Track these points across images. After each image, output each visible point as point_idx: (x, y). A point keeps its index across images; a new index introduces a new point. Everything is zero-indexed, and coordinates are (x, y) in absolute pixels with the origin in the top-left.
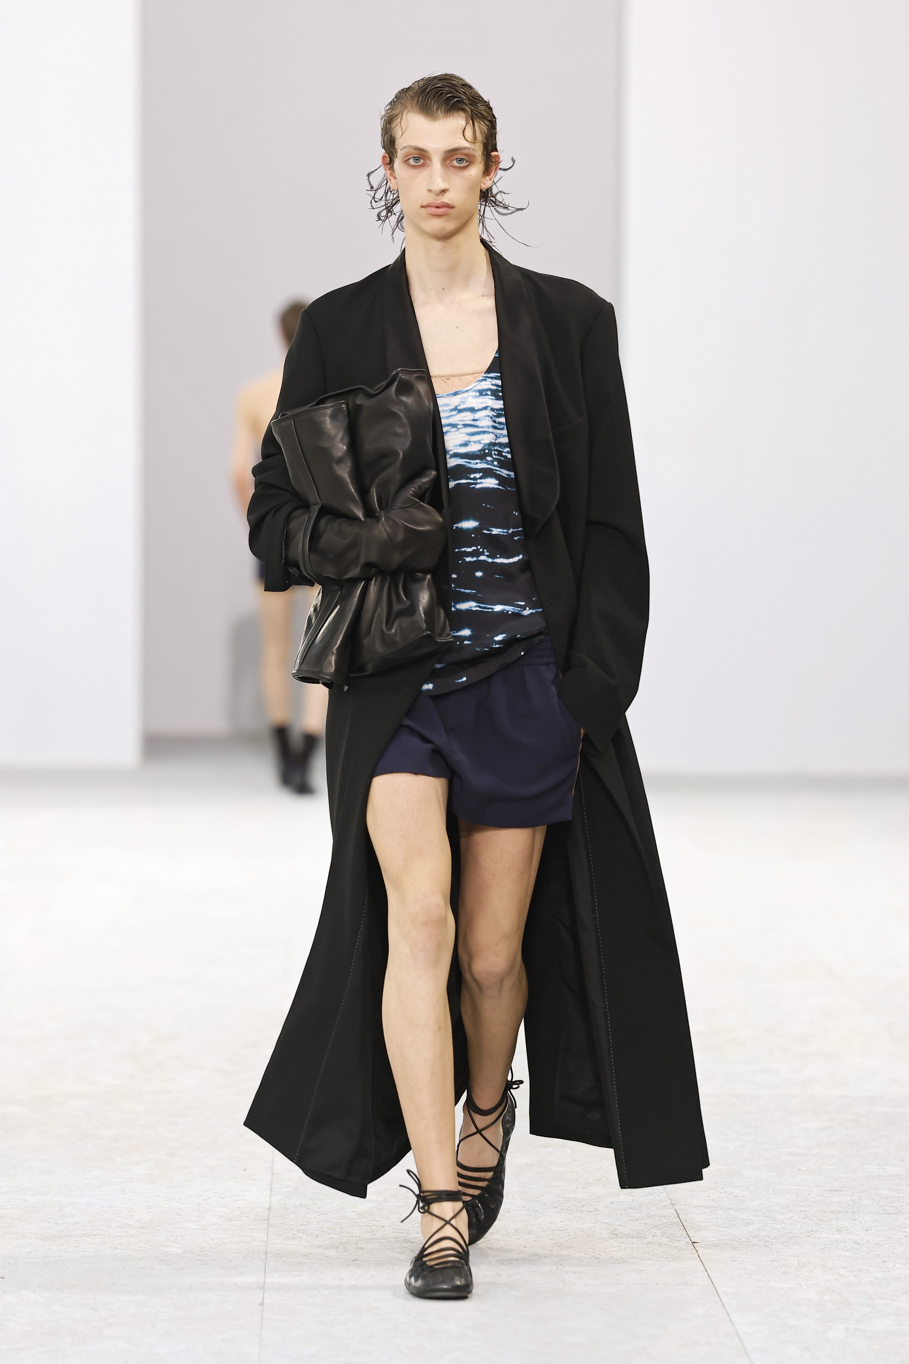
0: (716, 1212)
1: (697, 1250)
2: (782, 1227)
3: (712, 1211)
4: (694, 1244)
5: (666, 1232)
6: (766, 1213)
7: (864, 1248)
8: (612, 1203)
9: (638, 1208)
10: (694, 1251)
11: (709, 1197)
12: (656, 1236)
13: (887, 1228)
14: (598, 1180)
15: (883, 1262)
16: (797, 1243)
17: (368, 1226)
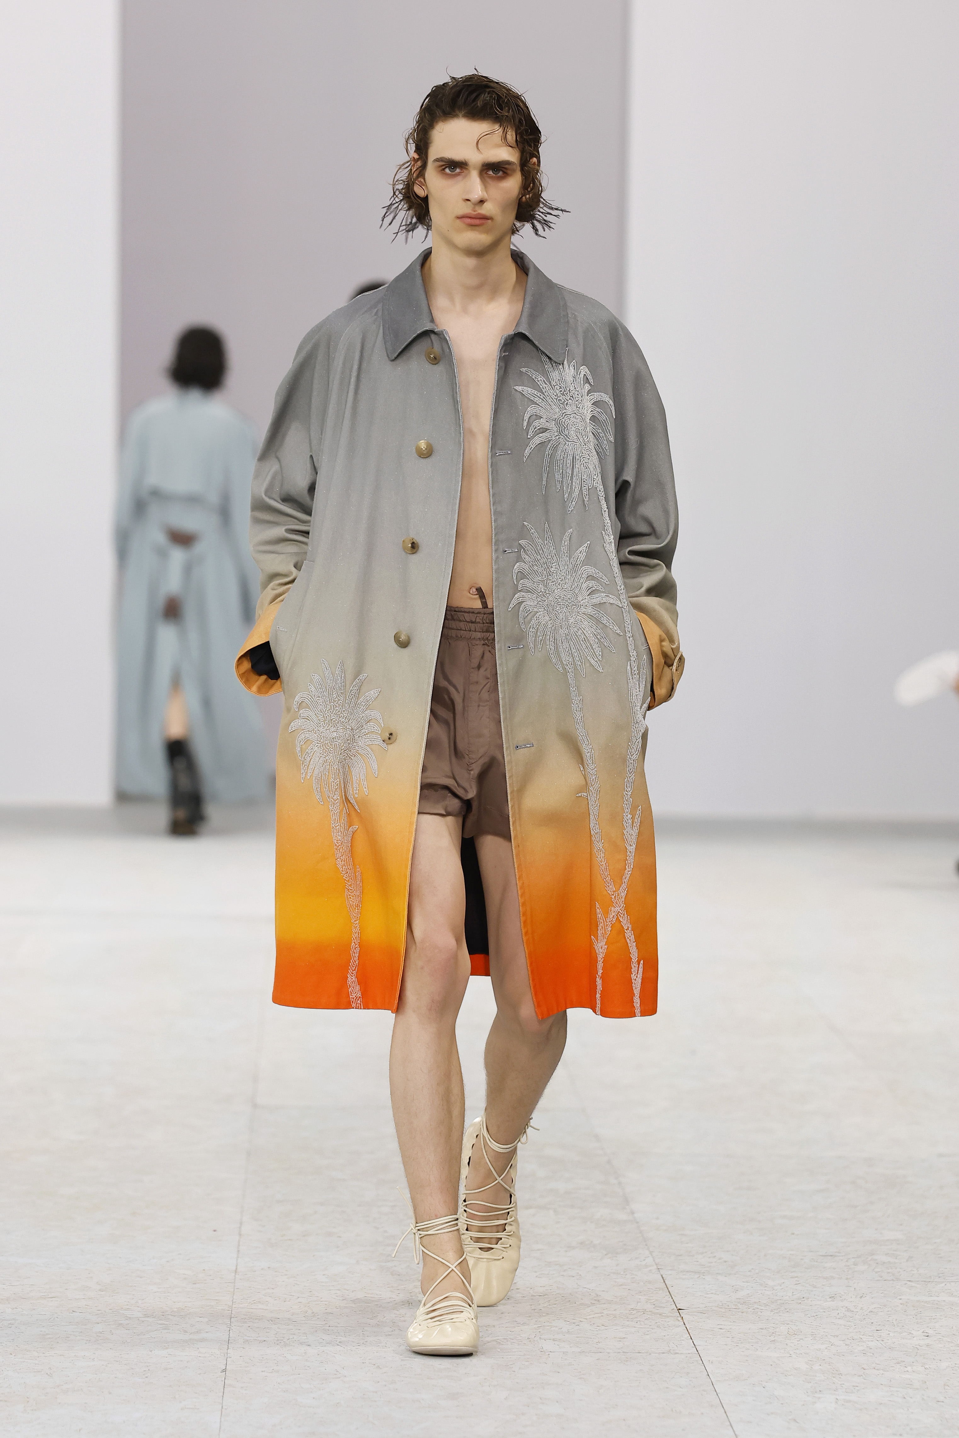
0: (704, 1277)
1: (682, 1317)
2: (772, 1293)
3: (699, 1277)
4: (680, 1311)
5: (652, 1298)
6: (756, 1279)
7: (857, 1316)
8: (595, 1267)
9: (622, 1273)
10: (680, 1319)
11: (697, 1262)
12: (640, 1302)
13: (883, 1295)
14: (582, 1243)
15: (877, 1330)
16: (787, 1311)
17: (339, 1290)
